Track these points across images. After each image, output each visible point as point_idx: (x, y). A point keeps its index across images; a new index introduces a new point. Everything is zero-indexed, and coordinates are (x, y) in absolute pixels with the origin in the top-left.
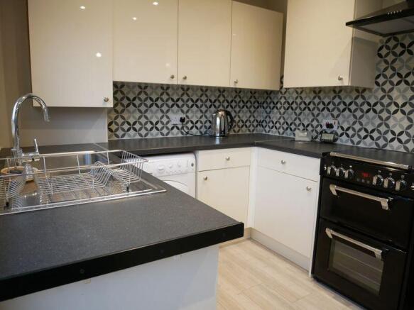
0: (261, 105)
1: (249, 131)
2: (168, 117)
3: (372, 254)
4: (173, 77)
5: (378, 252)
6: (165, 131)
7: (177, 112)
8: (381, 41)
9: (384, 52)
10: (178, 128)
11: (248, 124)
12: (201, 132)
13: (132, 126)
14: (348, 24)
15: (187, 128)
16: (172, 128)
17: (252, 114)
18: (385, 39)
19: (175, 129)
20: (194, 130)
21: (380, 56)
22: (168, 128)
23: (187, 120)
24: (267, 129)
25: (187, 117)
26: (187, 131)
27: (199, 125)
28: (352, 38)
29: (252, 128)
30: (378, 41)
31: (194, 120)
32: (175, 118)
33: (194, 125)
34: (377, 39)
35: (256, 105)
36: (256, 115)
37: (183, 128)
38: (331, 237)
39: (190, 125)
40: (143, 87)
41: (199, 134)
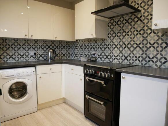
0: (71, 47)
1: (66, 58)
2: (28, 53)
3: (100, 104)
4: (26, 36)
5: (102, 103)
6: (27, 58)
7: (33, 50)
8: (109, 20)
9: (110, 24)
10: (33, 57)
11: (66, 55)
12: (44, 59)
13: (11, 57)
14: (92, 13)
15: (38, 57)
16: (31, 57)
17: (67, 51)
18: (110, 20)
19: (32, 57)
20: (41, 58)
21: (109, 26)
22: (28, 57)
23: (37, 54)
24: (74, 57)
25: (37, 52)
26: (37, 58)
27: (43, 56)
28: (96, 19)
29: (67, 57)
30: (107, 21)
31: (41, 54)
32: (32, 53)
33: (41, 56)
34: (107, 20)
35: (69, 47)
36: (69, 51)
37: (35, 57)
38: (88, 99)
39: (39, 56)
40: (16, 40)
41: (43, 59)
